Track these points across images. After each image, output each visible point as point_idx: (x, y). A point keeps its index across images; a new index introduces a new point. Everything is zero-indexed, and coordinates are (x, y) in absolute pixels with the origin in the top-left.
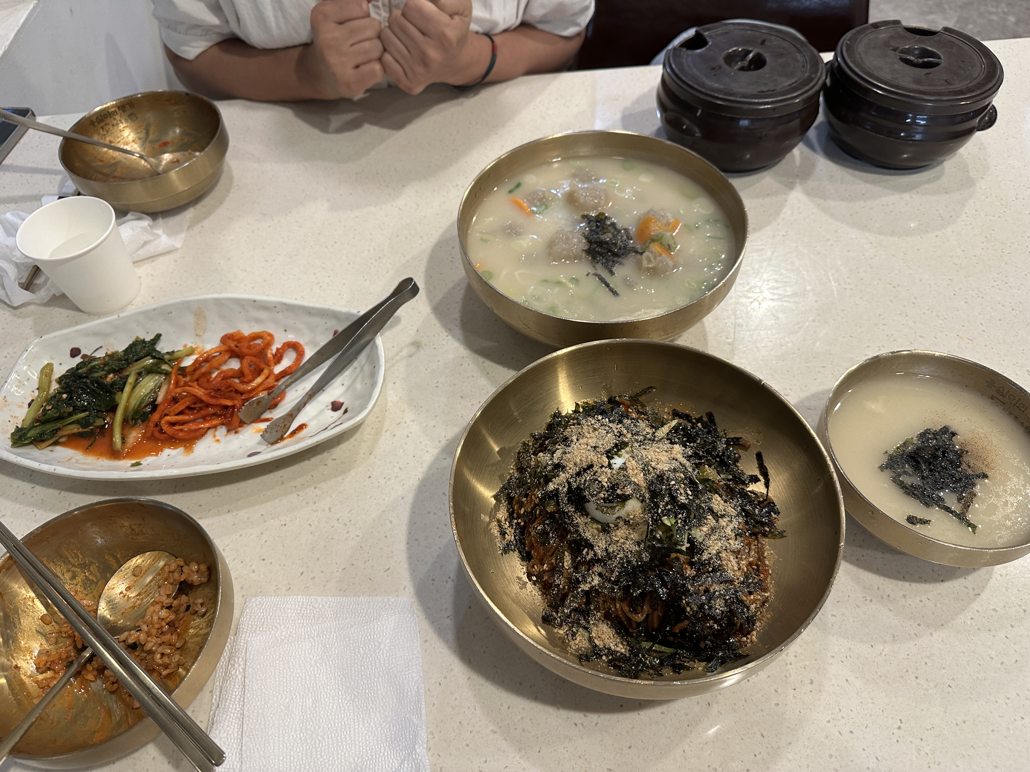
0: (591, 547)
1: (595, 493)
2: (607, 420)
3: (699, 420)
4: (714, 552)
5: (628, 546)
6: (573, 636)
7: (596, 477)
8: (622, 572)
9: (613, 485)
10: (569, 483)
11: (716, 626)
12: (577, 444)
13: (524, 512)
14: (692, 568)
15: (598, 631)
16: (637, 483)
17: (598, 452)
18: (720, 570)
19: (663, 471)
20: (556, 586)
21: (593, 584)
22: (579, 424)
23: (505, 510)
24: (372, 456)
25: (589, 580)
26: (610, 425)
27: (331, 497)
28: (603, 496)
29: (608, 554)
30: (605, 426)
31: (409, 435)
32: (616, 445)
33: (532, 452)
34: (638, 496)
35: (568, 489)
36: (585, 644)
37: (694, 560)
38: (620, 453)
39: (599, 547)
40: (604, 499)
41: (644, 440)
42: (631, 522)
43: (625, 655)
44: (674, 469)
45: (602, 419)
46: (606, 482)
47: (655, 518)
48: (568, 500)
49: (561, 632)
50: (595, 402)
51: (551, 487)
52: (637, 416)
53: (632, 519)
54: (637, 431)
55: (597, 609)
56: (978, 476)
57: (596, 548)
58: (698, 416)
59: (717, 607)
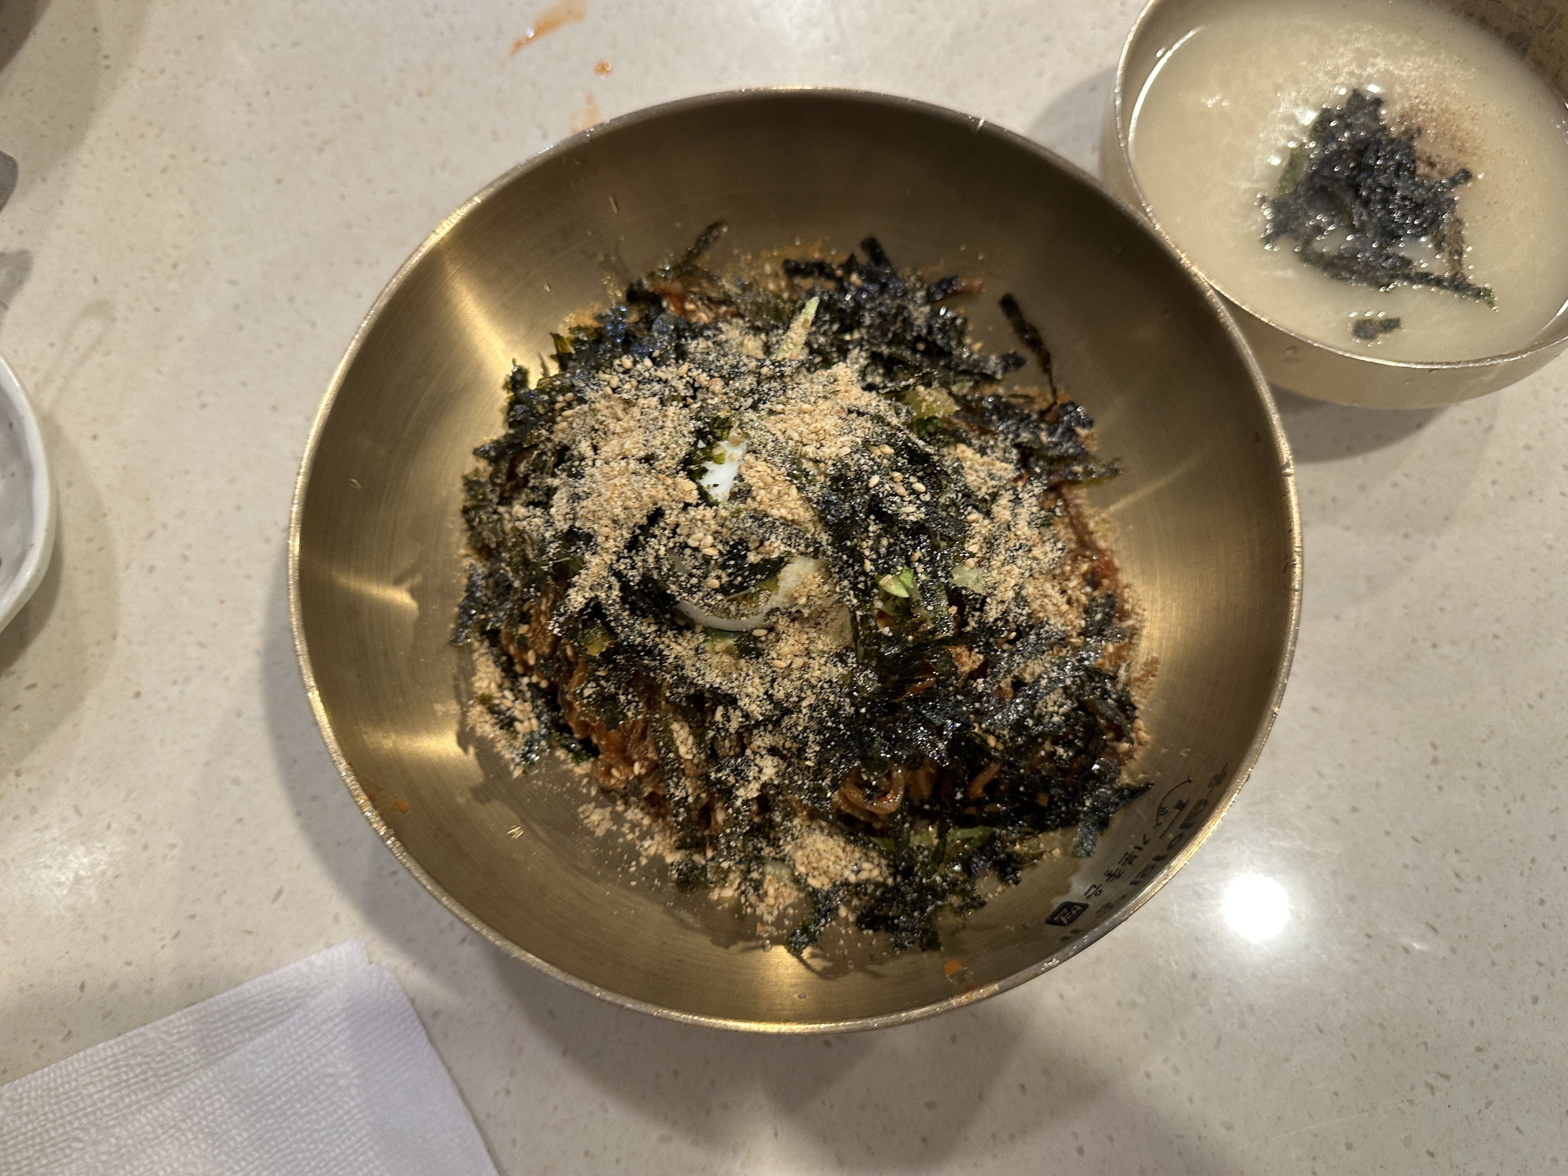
0: (731, 701)
1: (694, 581)
2: (648, 362)
3: (850, 266)
4: (1011, 594)
5: (817, 673)
6: (756, 889)
7: (681, 539)
8: (827, 741)
9: (734, 547)
10: (618, 575)
11: (1061, 751)
12: (598, 463)
13: (537, 659)
14: (971, 650)
15: (808, 857)
16: (790, 517)
17: (660, 472)
18: (1032, 627)
19: (841, 460)
20: (678, 804)
21: (764, 778)
22: (582, 401)
23: (490, 663)
24: (120, 642)
25: (752, 773)
26: (659, 374)
27: (67, 780)
28: (716, 583)
29: (777, 704)
30: (650, 381)
31: (188, 553)
32: (699, 434)
33: (496, 500)
34: (802, 548)
35: (621, 589)
36: (791, 895)
37: (968, 629)
38: (716, 452)
39: (748, 695)
40: (723, 590)
41: (759, 383)
42: (806, 612)
43: (884, 884)
44: (866, 442)
45: (635, 363)
46: (713, 546)
47: (861, 586)
48: (633, 613)
49: (728, 893)
50: (600, 318)
51: (577, 599)
52: (712, 315)
53: (805, 606)
54: (732, 367)
55: (789, 815)
56: (1454, 182)
57: (743, 702)
58: (844, 258)
59: (1051, 709)
